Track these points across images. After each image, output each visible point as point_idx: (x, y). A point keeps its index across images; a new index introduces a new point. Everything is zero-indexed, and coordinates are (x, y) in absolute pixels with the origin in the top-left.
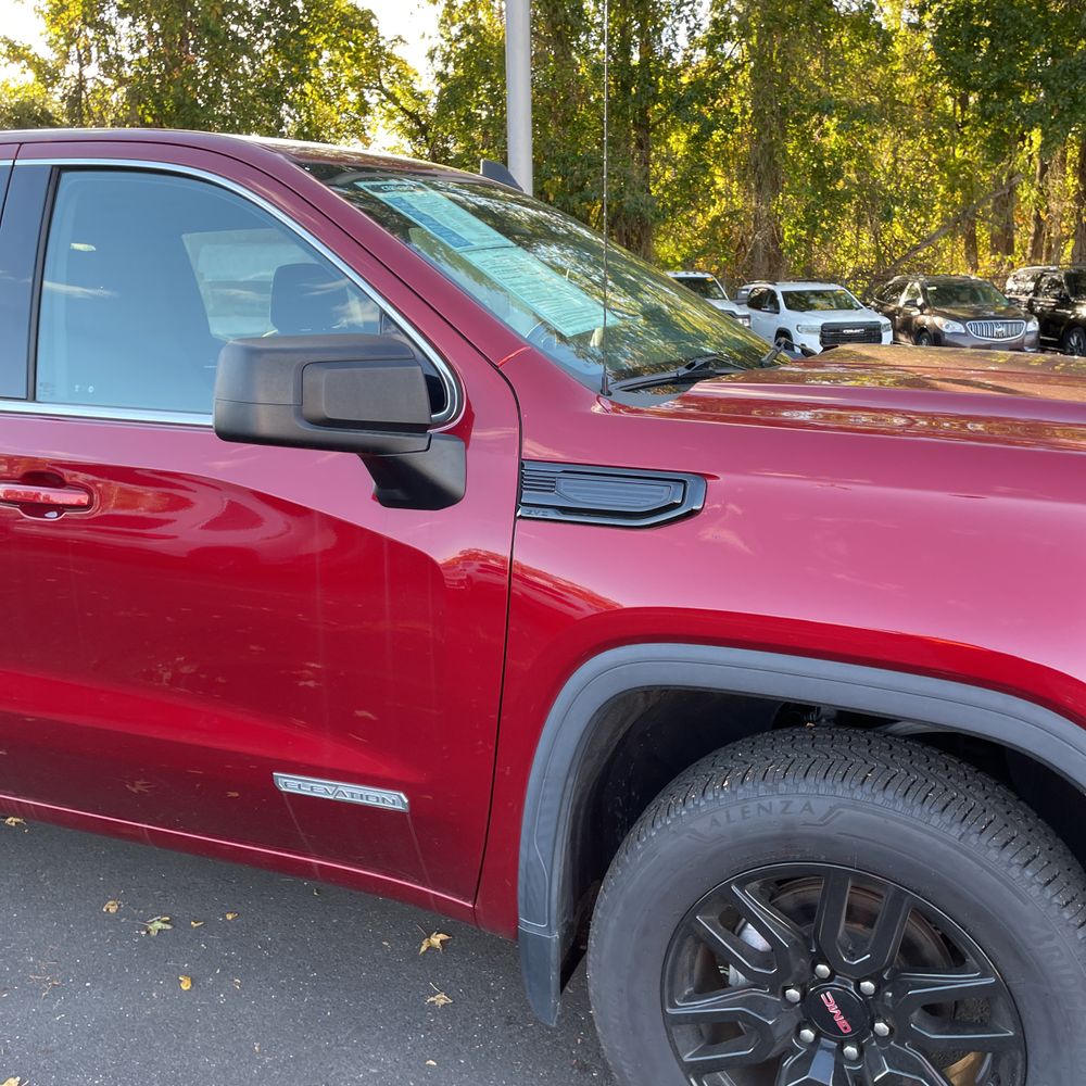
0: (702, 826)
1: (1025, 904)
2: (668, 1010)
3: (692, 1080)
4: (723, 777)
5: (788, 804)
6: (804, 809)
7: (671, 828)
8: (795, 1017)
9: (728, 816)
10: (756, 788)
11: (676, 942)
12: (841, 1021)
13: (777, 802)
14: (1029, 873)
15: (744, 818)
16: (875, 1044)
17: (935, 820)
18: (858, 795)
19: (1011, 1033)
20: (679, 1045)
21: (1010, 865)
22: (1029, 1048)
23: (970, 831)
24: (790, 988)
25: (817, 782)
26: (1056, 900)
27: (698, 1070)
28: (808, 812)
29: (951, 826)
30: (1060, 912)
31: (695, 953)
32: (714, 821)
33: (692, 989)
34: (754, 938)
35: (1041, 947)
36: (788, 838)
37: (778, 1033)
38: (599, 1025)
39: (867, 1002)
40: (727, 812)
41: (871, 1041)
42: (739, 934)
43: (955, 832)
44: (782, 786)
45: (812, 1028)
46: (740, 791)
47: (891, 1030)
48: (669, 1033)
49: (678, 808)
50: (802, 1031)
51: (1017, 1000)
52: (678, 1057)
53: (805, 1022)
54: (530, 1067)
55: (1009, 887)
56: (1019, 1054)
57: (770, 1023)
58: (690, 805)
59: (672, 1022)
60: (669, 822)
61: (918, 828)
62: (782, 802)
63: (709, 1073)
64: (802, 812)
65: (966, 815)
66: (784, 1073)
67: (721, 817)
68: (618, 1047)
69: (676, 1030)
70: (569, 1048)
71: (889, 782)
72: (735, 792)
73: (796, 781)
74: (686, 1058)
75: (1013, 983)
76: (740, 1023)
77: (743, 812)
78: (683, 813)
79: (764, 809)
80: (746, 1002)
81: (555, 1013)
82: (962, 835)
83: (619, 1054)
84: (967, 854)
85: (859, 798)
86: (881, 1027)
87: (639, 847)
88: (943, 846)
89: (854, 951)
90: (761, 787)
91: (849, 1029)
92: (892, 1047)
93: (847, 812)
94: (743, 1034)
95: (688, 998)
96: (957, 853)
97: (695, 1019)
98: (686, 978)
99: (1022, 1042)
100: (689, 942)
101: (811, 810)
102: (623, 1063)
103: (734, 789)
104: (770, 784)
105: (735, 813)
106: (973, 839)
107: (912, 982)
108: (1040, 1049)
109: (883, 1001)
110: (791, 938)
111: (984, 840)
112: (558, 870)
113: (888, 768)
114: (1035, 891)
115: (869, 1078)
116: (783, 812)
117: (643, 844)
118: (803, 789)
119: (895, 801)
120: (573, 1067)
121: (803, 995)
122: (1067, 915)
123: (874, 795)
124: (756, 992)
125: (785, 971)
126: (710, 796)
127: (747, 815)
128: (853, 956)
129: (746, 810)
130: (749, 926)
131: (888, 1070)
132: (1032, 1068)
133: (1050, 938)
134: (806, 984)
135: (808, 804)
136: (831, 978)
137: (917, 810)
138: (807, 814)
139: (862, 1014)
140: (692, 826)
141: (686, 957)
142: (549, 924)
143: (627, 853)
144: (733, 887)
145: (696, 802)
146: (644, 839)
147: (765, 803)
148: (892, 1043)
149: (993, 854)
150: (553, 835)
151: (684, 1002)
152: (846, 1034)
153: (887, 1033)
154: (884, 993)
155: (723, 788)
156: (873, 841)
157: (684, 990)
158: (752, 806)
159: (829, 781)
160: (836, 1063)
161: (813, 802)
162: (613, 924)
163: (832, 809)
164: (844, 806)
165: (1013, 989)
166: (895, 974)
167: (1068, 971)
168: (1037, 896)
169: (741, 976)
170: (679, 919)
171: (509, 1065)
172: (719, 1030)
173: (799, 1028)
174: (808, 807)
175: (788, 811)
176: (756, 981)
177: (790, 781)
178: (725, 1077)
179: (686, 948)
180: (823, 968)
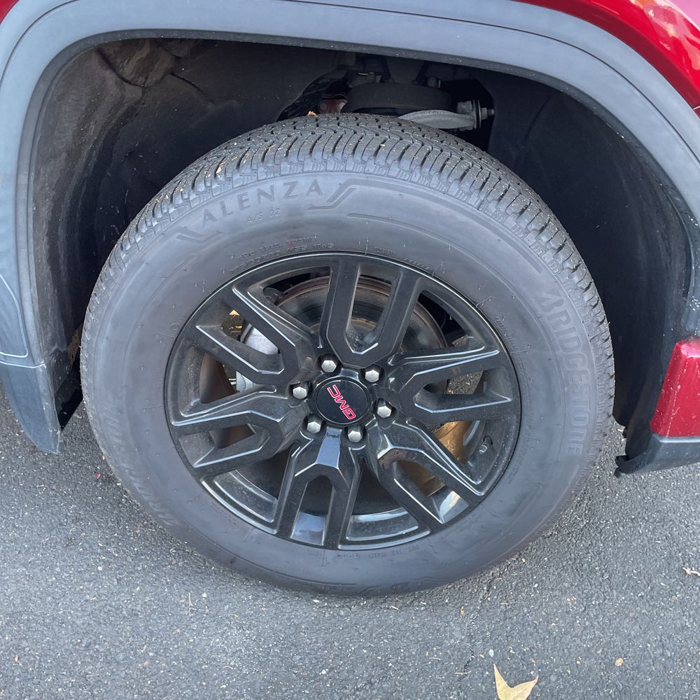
0: (194, 223)
1: (539, 270)
2: (173, 423)
3: (204, 483)
4: (216, 165)
5: (293, 185)
6: (311, 190)
7: (159, 230)
8: (303, 412)
9: (223, 208)
10: (255, 171)
11: (176, 356)
12: (346, 410)
13: (279, 184)
14: (544, 239)
15: (242, 208)
16: (376, 425)
17: (454, 189)
18: (371, 167)
19: (509, 400)
20: (188, 453)
21: (527, 232)
22: (525, 411)
23: (489, 198)
24: (296, 386)
25: (325, 157)
26: (567, 265)
27: (209, 474)
28: (315, 193)
29: (470, 194)
30: (571, 277)
31: (199, 365)
32: (209, 216)
33: (198, 400)
34: (260, 343)
35: (552, 313)
36: (293, 227)
37: (286, 429)
38: (103, 446)
39: (371, 390)
40: (222, 203)
41: (373, 423)
42: (244, 342)
43: (474, 200)
44: (285, 165)
45: (319, 418)
46: (236, 177)
47: (393, 410)
48: (177, 445)
49: (165, 206)
50: (309, 424)
51: (518, 369)
52: (188, 465)
53: (311, 415)
54: (54, 488)
55: (526, 256)
56: (515, 417)
57: (278, 421)
58: (178, 200)
59: (178, 435)
60: (155, 223)
61: (437, 200)
62: (285, 184)
63: (219, 474)
64: (308, 194)
65: (484, 184)
66: (294, 462)
67: (216, 210)
68: (125, 465)
69: (184, 441)
70: (93, 464)
71: (403, 153)
72: (230, 179)
73: (301, 159)
74: (196, 465)
75: (516, 353)
76: (249, 425)
77: (241, 202)
78: (171, 211)
79: (265, 194)
80: (255, 405)
81: (56, 441)
82: (481, 204)
83: (127, 471)
84: (485, 224)
85: (371, 171)
86: (384, 410)
87: (124, 256)
88: (461, 218)
89: (361, 342)
90: (261, 169)
91: (354, 416)
92: (393, 425)
93: (358, 188)
94: (254, 434)
95: (195, 409)
96: (476, 224)
97: (203, 428)
98: (191, 391)
99: (518, 407)
100: (191, 353)
101: (318, 190)
102: (133, 478)
103: (229, 175)
104: (270, 165)
105: (232, 203)
106: (492, 207)
107: (415, 365)
108: (535, 409)
109: (387, 386)
110: (298, 337)
111: (502, 207)
112: (29, 293)
113: (401, 139)
114: (549, 256)
115: (371, 457)
116: (287, 195)
117: (127, 252)
118: (309, 167)
119: (411, 172)
120: (97, 481)
121: (310, 391)
122: (576, 279)
123: (389, 166)
124: (264, 394)
125: (292, 369)
126: (201, 187)
127: (245, 204)
128: (360, 346)
129: (244, 198)
130: (255, 331)
131: (390, 447)
132: (525, 427)
133: (559, 303)
134: (312, 379)
135: (315, 183)
136: (337, 371)
137: (435, 180)
138: (314, 195)
139: (366, 401)
140: (182, 224)
141: (189, 369)
142: (31, 354)
143: (110, 266)
144: (235, 291)
145: (186, 197)
146: (128, 247)
147: (266, 187)
148: (394, 423)
149: (511, 221)
150: (13, 252)
151: (189, 413)
152: (352, 420)
153: (389, 415)
154: (388, 379)
155: (215, 175)
156: (387, 219)
157: (189, 402)
158: (252, 192)
159: (338, 155)
160: (341, 447)
161: (320, 180)
162: (103, 345)
163: (342, 187)
164: (356, 182)
165: (516, 358)
166: (399, 359)
167: (573, 335)
168: (552, 262)
169: (248, 381)
170: (177, 330)
171: (33, 489)
172: (227, 435)
173: (306, 422)
174: (315, 187)
175: (293, 193)
176: (264, 383)
177: (293, 159)
178: (236, 473)
179: (188, 360)
180: (329, 364)
